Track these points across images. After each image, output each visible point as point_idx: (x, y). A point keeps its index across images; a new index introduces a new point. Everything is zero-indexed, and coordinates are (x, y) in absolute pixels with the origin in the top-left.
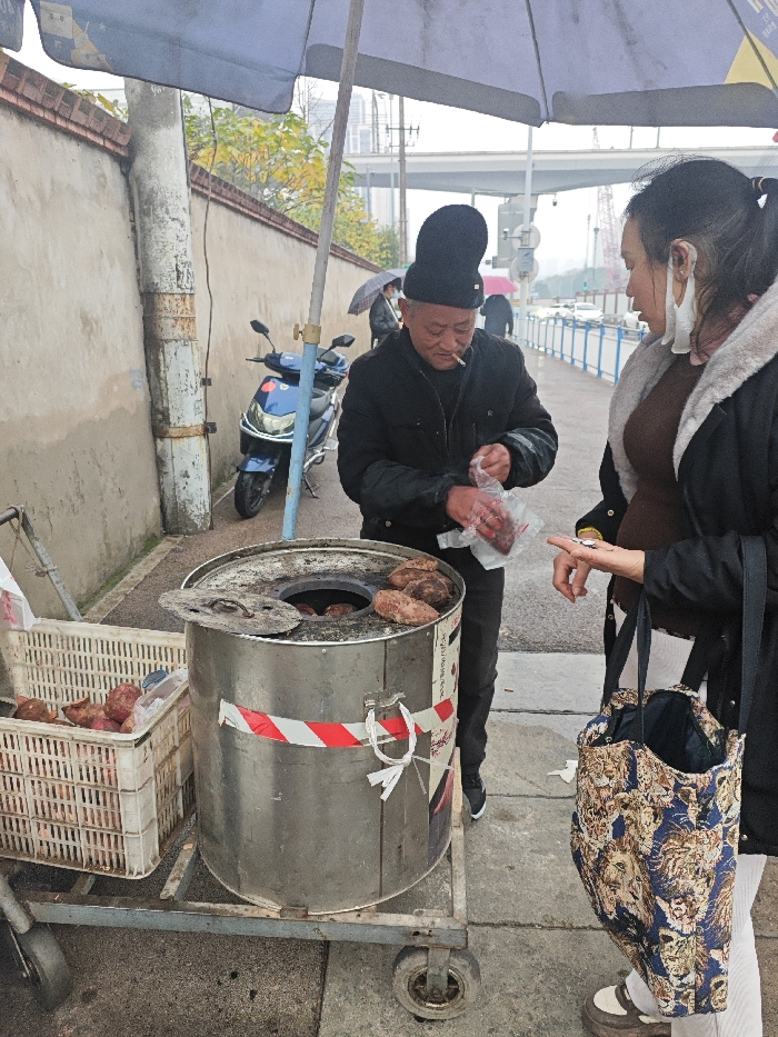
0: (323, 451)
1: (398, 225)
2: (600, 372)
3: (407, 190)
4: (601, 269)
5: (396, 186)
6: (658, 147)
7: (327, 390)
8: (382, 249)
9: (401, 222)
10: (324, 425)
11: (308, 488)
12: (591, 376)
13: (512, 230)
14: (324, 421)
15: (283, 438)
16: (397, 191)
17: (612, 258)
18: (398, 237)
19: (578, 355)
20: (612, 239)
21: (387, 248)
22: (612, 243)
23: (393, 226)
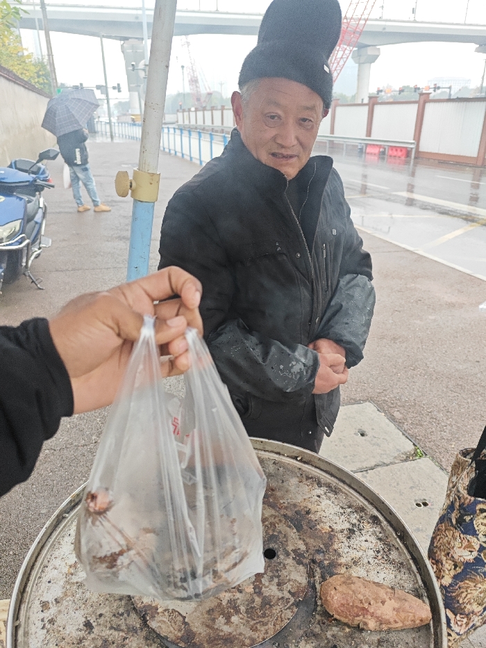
0: (40, 248)
1: (47, 58)
2: (191, 158)
3: (50, 32)
4: (188, 94)
5: (41, 29)
6: (217, 10)
7: (34, 196)
8: (39, 77)
9: (49, 55)
10: (37, 226)
11: (33, 282)
12: (186, 161)
13: (137, 64)
14: (36, 223)
15: (7, 245)
16: (42, 33)
17: (194, 87)
18: (48, 67)
19: (178, 149)
20: (193, 73)
21: (43, 75)
22: (194, 77)
23: (43, 59)
